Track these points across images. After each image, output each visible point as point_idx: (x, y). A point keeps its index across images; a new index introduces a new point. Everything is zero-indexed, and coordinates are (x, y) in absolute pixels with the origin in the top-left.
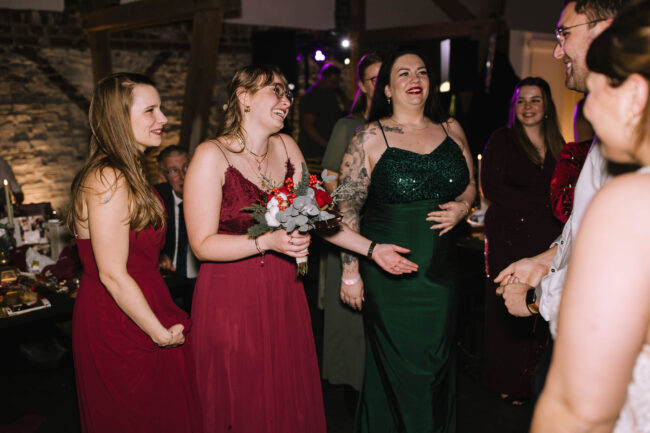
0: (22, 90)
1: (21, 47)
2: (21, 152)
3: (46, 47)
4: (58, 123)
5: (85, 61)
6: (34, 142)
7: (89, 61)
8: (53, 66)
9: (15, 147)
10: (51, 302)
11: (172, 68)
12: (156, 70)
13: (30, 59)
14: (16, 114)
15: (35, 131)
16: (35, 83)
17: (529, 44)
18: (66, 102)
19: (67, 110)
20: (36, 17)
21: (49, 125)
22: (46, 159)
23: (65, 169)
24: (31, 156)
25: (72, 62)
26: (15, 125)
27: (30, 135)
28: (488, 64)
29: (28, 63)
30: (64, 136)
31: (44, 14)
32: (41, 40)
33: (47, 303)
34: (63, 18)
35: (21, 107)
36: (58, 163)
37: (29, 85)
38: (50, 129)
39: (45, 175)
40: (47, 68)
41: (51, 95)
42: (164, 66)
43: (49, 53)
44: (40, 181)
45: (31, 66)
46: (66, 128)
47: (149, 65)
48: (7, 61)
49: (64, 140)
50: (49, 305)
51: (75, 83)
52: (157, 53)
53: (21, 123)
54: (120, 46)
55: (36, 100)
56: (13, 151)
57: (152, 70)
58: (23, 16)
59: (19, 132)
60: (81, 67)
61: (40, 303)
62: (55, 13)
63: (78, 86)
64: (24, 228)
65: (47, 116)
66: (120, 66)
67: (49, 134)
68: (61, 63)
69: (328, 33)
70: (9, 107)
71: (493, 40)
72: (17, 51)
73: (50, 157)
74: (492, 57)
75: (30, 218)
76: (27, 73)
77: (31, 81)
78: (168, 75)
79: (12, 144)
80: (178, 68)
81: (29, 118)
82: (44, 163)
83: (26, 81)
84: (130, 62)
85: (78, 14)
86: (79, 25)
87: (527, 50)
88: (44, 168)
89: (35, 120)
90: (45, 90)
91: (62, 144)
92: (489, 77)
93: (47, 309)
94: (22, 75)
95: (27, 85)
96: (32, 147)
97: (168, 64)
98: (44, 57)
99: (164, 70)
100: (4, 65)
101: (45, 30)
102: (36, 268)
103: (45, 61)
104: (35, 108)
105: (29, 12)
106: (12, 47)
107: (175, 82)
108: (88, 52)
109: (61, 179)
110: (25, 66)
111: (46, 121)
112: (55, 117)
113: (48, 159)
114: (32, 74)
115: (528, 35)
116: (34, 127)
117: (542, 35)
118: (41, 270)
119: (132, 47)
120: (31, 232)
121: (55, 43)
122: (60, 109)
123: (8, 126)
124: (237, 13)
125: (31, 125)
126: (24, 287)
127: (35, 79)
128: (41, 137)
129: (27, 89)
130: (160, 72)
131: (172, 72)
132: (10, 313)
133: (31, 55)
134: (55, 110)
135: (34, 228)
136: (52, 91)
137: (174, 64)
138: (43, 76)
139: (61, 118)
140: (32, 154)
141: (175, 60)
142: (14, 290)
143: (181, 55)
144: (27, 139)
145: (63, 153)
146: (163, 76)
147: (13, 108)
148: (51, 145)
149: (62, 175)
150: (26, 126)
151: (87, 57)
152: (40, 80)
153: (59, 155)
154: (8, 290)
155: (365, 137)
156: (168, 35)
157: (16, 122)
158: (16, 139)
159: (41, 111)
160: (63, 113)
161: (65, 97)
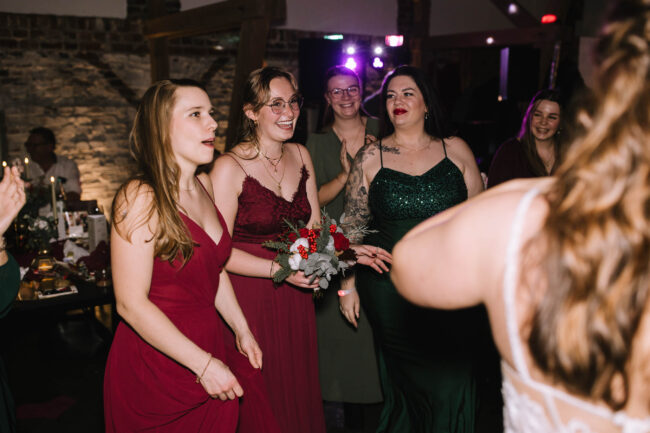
0: (83, 93)
1: (85, 52)
2: (81, 152)
3: (107, 52)
4: (116, 126)
5: (144, 66)
6: (93, 144)
7: (148, 66)
8: (115, 71)
9: (75, 148)
10: (78, 289)
11: (228, 73)
12: (213, 76)
13: (92, 63)
14: (78, 116)
15: (95, 133)
16: (95, 86)
18: (124, 105)
19: (126, 113)
20: (99, 24)
21: (108, 127)
22: (103, 160)
23: (121, 170)
24: (90, 157)
25: (131, 67)
26: (76, 127)
27: (90, 136)
29: (91, 67)
30: (121, 138)
31: (107, 21)
32: (103, 46)
33: (74, 290)
34: (125, 25)
35: (81, 110)
36: (115, 164)
37: (91, 89)
38: (108, 131)
39: (102, 175)
40: (108, 73)
41: (110, 99)
42: (221, 72)
43: (111, 58)
44: (97, 181)
45: (93, 70)
46: (124, 131)
47: (206, 70)
48: (71, 66)
49: (121, 142)
50: (76, 292)
51: (133, 87)
52: (214, 59)
53: (82, 125)
54: (178, 52)
55: (95, 103)
56: (73, 152)
57: (208, 76)
58: (87, 23)
59: (79, 133)
60: (140, 72)
61: (68, 289)
62: (117, 20)
63: (137, 90)
64: (69, 223)
65: (106, 119)
66: (178, 72)
67: (108, 136)
68: (121, 68)
70: (71, 109)
71: (557, 47)
72: (81, 56)
73: (108, 158)
75: (75, 213)
76: (89, 77)
77: (92, 84)
78: (224, 81)
79: (72, 144)
81: (89, 120)
82: (102, 164)
83: (87, 84)
84: (188, 67)
85: (139, 22)
86: (140, 32)
88: (102, 169)
89: (95, 123)
90: (106, 94)
91: (119, 146)
93: (74, 295)
94: (84, 79)
95: (89, 89)
96: (91, 148)
97: (225, 70)
98: (105, 62)
99: (221, 75)
100: (69, 69)
101: (108, 36)
102: (70, 258)
103: (107, 66)
104: (94, 111)
105: (92, 19)
106: (76, 52)
108: (148, 57)
109: (116, 179)
110: (87, 71)
111: (105, 124)
112: (114, 120)
113: (105, 160)
114: (93, 78)
116: (94, 129)
118: (75, 261)
119: (190, 53)
120: (75, 227)
121: (117, 49)
122: (118, 112)
123: (69, 127)
125: (91, 127)
126: (58, 275)
127: (96, 83)
128: (99, 139)
129: (88, 92)
130: (216, 78)
131: (228, 77)
132: (41, 296)
133: (94, 60)
134: (114, 113)
135: (78, 223)
136: (112, 95)
137: (229, 69)
138: (104, 80)
139: (119, 121)
140: (91, 154)
141: (230, 66)
142: (49, 277)
144: (87, 140)
145: (120, 155)
146: (220, 82)
147: (74, 111)
148: (108, 147)
149: (118, 176)
150: (86, 128)
151: (146, 63)
152: (101, 84)
153: (115, 156)
154: (43, 277)
155: (364, 157)
157: (77, 124)
158: (76, 140)
159: (100, 114)
160: (121, 116)
161: (124, 101)
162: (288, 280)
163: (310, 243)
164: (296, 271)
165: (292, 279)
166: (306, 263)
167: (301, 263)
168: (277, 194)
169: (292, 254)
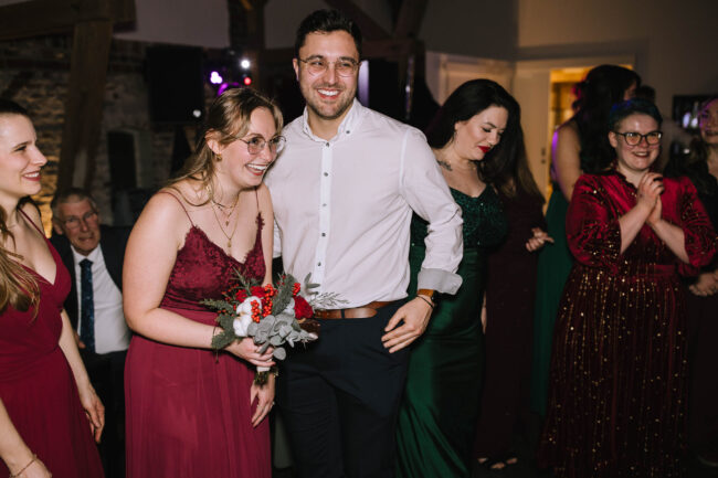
11: (34, 91)
12: (15, 93)
17: (445, 66)
28: (408, 89)
42: (25, 89)
47: (6, 87)
52: (15, 72)
57: (9, 93)
69: (224, 52)
71: (411, 61)
74: (412, 81)
78: (31, 100)
80: (43, 91)
87: (443, 74)
92: (409, 103)
97: (30, 86)
99: (26, 93)
107: (38, 108)
115: (444, 57)
117: (457, 57)
124: (130, 26)
130: (19, 95)
131: (35, 96)
137: (39, 86)
141: (39, 82)
143: (46, 76)
156: (29, 51)
162: (229, 349)
163: (264, 304)
164: (241, 338)
165: (234, 348)
166: (256, 327)
167: (250, 328)
168: (227, 253)
169: (239, 315)
